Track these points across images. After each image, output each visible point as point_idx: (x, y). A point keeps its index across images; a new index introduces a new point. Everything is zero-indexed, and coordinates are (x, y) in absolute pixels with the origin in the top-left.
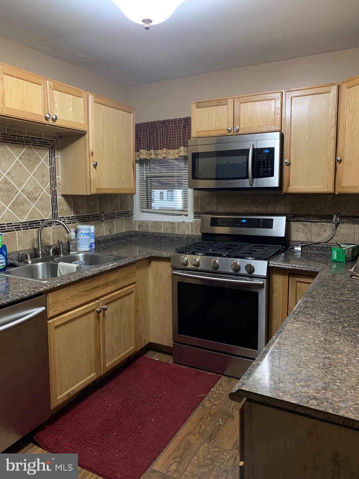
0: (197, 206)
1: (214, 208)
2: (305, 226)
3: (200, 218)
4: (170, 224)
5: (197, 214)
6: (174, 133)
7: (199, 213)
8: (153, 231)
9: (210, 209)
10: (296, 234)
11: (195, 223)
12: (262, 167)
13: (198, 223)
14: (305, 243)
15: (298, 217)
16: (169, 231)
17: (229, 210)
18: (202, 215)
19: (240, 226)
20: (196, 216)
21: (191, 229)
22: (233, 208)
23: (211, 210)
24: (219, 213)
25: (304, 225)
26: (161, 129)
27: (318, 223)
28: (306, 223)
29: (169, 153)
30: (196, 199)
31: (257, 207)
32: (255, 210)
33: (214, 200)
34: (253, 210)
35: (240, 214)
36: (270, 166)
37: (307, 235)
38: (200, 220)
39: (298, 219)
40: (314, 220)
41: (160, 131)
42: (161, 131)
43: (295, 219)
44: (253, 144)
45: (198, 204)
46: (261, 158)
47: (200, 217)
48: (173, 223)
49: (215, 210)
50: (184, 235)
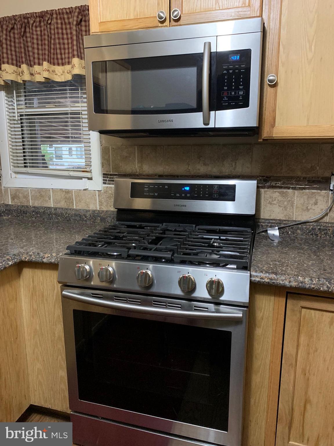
0: (106, 163)
1: (135, 167)
2: (284, 195)
3: (113, 184)
4: (64, 193)
5: (107, 177)
6: (61, 36)
7: (111, 175)
8: (36, 205)
9: (128, 168)
10: (268, 209)
11: (106, 192)
12: (226, 88)
13: (110, 192)
14: (284, 222)
15: (273, 180)
16: (63, 204)
17: (160, 169)
18: (116, 179)
19: (181, 198)
20: (106, 180)
21: (99, 202)
22: (167, 167)
23: (131, 171)
24: (143, 175)
25: (282, 194)
26: (38, 29)
27: (304, 191)
28: (285, 190)
29: (54, 71)
30: (105, 152)
31: (205, 164)
32: (202, 169)
33: (135, 154)
34: (199, 169)
35: (178, 176)
36: (241, 87)
37: (286, 210)
38: (113, 186)
39: (273, 184)
40: (298, 186)
41: (36, 31)
42: (39, 33)
43: (268, 184)
44: (210, 43)
45: (108, 161)
46: (225, 72)
47: (113, 181)
48: (68, 192)
49: (138, 170)
50: (87, 211)
